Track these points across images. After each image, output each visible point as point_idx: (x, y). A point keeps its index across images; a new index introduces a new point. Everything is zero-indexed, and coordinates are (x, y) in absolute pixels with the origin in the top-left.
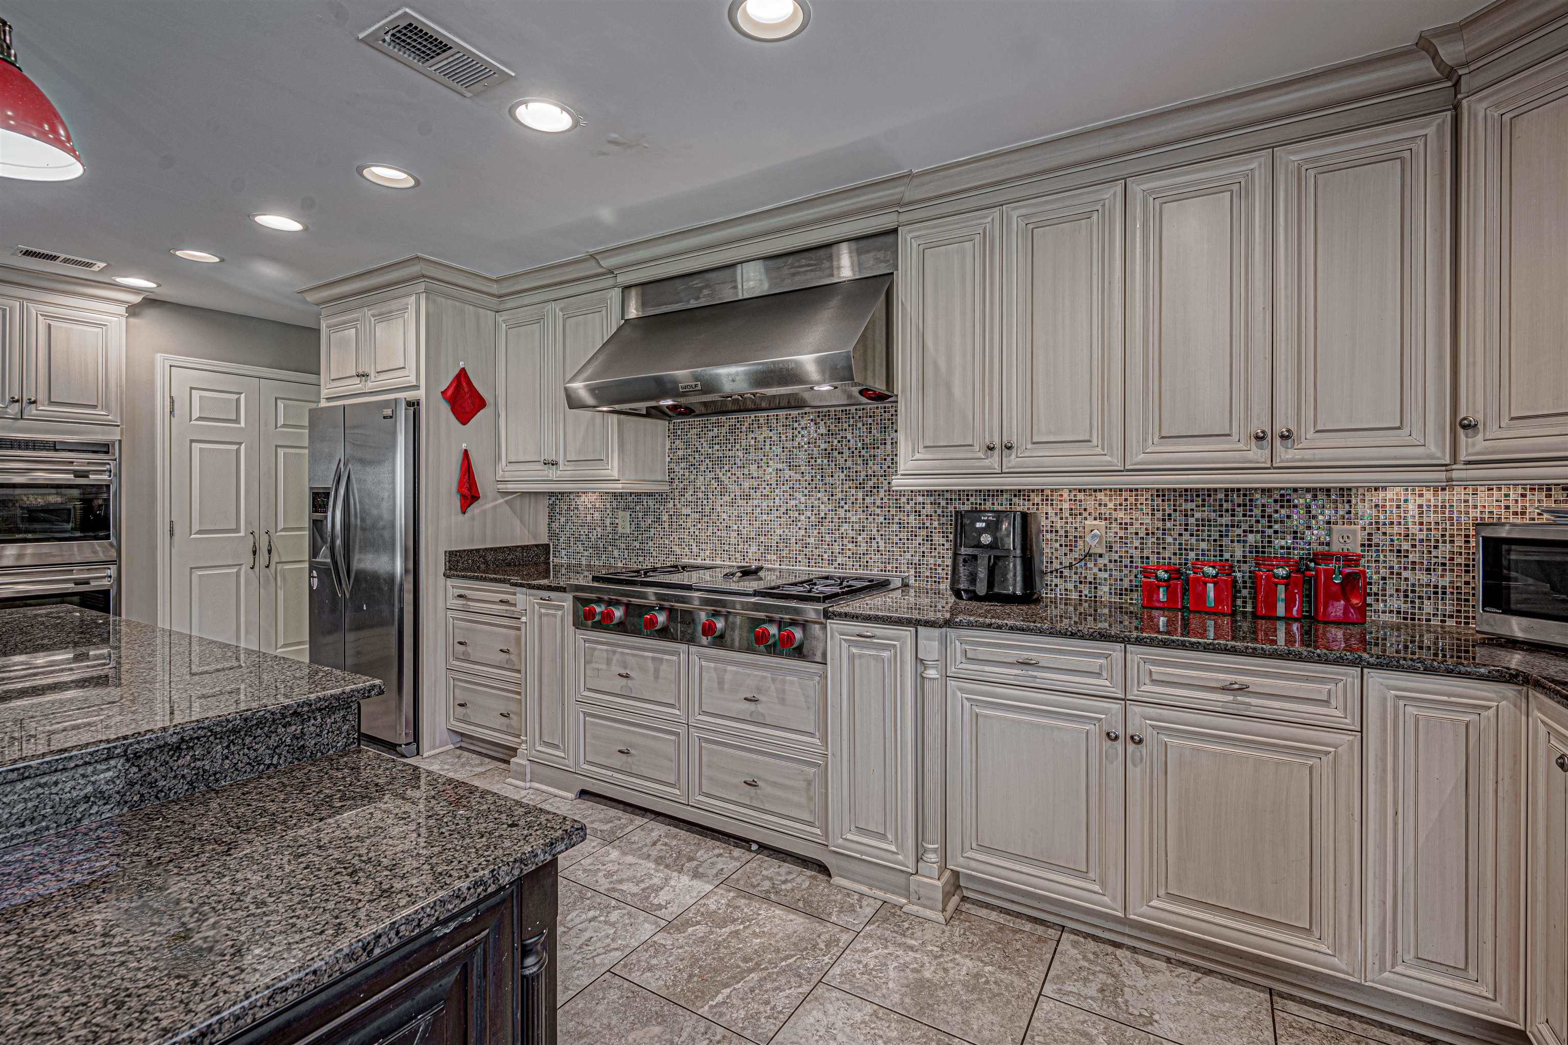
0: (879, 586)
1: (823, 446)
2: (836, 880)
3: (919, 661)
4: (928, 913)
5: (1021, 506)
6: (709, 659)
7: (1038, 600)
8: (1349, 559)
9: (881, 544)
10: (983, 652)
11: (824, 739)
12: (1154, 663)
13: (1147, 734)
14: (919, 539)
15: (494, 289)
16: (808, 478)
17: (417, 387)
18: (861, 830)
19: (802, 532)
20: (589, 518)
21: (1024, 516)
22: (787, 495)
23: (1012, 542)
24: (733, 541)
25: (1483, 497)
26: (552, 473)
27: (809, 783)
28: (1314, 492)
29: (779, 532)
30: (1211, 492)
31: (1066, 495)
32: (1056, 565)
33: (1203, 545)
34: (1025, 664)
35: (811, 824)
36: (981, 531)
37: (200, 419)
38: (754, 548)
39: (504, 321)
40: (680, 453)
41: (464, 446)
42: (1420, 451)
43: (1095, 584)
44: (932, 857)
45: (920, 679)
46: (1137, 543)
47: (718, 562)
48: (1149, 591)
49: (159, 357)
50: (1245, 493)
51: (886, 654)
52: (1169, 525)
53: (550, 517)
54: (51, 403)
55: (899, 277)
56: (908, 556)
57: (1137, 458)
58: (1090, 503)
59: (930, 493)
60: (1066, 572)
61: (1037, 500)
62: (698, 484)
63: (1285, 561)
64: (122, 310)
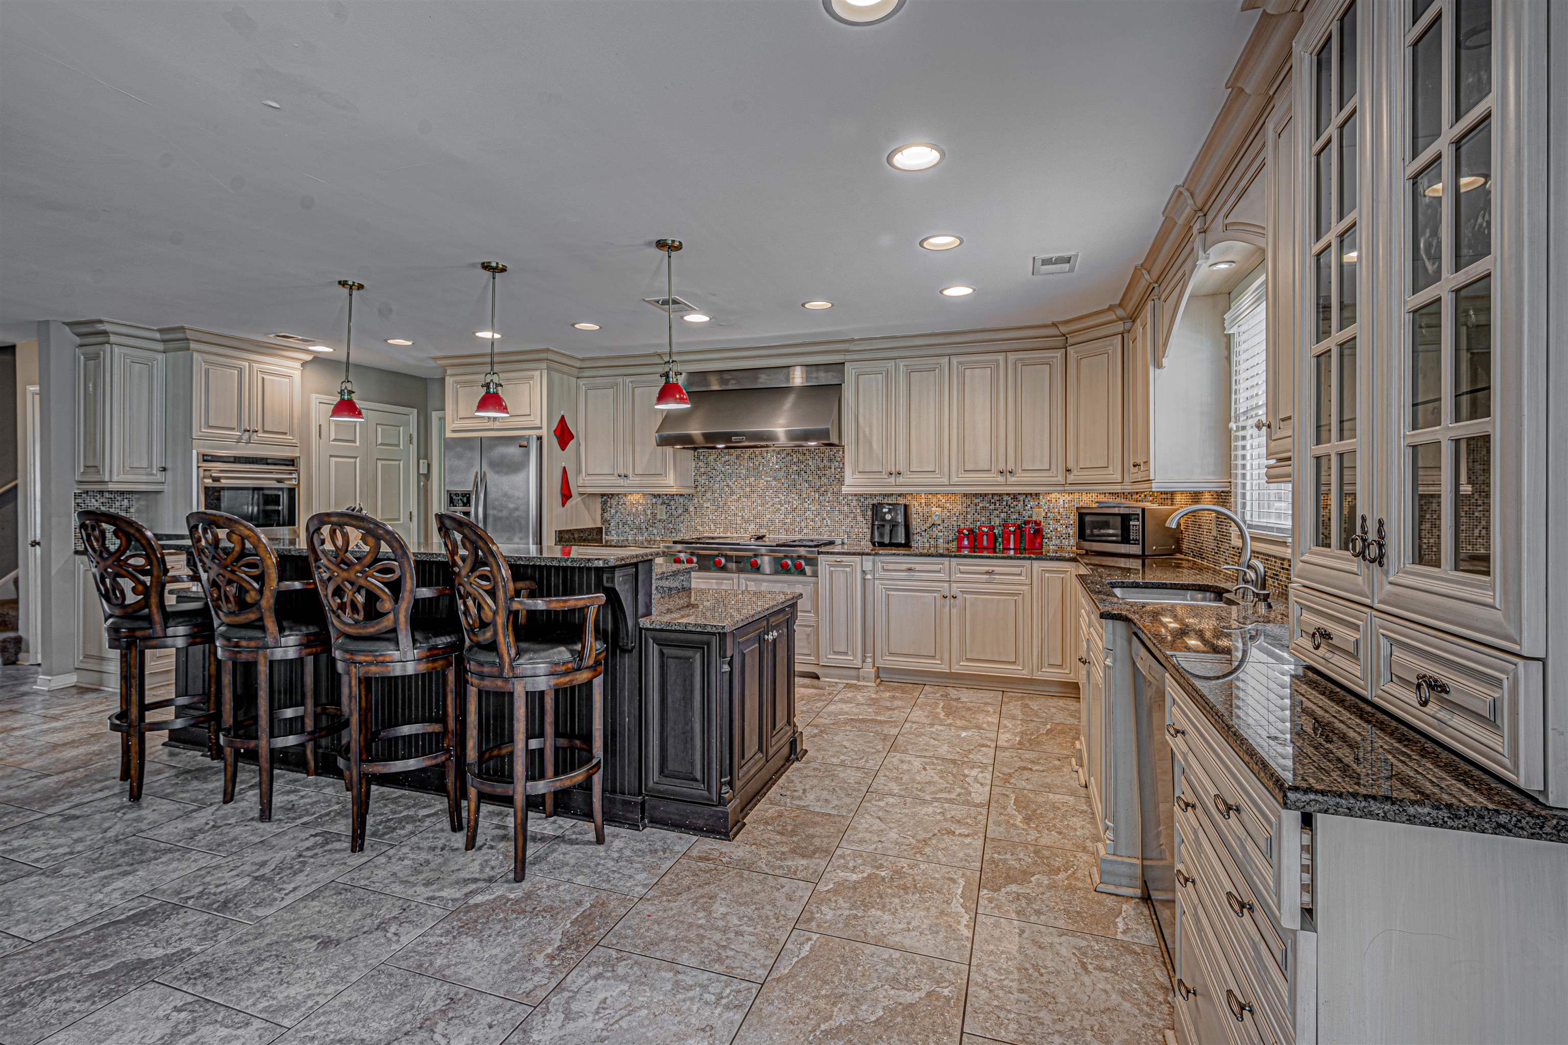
0: (831, 543)
1: (795, 468)
2: (822, 679)
3: (864, 572)
4: (869, 684)
5: (902, 501)
6: (751, 580)
7: (911, 547)
8: (1038, 523)
9: (829, 522)
10: (891, 567)
11: (817, 613)
12: (961, 565)
13: (959, 595)
14: (850, 519)
15: (578, 364)
16: (786, 485)
17: (541, 428)
18: (835, 653)
19: (783, 516)
20: (634, 510)
21: (906, 506)
22: (773, 495)
23: (900, 519)
24: (739, 522)
25: (1084, 497)
26: (621, 482)
27: (808, 635)
28: (1026, 495)
29: (768, 516)
30: (986, 495)
31: (923, 496)
32: (919, 530)
33: (983, 519)
34: (910, 569)
35: (809, 655)
36: (886, 513)
37: (335, 440)
38: (753, 526)
39: (584, 384)
40: (702, 470)
41: (563, 464)
42: (1055, 479)
43: (936, 539)
44: (869, 660)
45: (864, 580)
46: (955, 519)
47: (729, 535)
48: (959, 540)
49: (314, 396)
50: (1000, 495)
51: (848, 569)
52: (969, 510)
53: (603, 510)
54: (265, 432)
55: (845, 387)
56: (844, 528)
57: (955, 479)
58: (934, 500)
59: (855, 495)
60: (923, 534)
61: (909, 498)
62: (715, 488)
63: (1014, 525)
64: (298, 365)
